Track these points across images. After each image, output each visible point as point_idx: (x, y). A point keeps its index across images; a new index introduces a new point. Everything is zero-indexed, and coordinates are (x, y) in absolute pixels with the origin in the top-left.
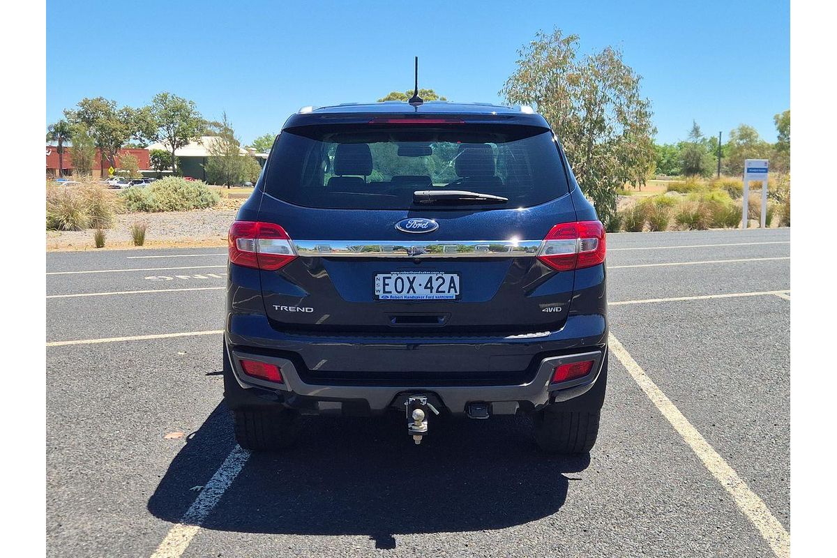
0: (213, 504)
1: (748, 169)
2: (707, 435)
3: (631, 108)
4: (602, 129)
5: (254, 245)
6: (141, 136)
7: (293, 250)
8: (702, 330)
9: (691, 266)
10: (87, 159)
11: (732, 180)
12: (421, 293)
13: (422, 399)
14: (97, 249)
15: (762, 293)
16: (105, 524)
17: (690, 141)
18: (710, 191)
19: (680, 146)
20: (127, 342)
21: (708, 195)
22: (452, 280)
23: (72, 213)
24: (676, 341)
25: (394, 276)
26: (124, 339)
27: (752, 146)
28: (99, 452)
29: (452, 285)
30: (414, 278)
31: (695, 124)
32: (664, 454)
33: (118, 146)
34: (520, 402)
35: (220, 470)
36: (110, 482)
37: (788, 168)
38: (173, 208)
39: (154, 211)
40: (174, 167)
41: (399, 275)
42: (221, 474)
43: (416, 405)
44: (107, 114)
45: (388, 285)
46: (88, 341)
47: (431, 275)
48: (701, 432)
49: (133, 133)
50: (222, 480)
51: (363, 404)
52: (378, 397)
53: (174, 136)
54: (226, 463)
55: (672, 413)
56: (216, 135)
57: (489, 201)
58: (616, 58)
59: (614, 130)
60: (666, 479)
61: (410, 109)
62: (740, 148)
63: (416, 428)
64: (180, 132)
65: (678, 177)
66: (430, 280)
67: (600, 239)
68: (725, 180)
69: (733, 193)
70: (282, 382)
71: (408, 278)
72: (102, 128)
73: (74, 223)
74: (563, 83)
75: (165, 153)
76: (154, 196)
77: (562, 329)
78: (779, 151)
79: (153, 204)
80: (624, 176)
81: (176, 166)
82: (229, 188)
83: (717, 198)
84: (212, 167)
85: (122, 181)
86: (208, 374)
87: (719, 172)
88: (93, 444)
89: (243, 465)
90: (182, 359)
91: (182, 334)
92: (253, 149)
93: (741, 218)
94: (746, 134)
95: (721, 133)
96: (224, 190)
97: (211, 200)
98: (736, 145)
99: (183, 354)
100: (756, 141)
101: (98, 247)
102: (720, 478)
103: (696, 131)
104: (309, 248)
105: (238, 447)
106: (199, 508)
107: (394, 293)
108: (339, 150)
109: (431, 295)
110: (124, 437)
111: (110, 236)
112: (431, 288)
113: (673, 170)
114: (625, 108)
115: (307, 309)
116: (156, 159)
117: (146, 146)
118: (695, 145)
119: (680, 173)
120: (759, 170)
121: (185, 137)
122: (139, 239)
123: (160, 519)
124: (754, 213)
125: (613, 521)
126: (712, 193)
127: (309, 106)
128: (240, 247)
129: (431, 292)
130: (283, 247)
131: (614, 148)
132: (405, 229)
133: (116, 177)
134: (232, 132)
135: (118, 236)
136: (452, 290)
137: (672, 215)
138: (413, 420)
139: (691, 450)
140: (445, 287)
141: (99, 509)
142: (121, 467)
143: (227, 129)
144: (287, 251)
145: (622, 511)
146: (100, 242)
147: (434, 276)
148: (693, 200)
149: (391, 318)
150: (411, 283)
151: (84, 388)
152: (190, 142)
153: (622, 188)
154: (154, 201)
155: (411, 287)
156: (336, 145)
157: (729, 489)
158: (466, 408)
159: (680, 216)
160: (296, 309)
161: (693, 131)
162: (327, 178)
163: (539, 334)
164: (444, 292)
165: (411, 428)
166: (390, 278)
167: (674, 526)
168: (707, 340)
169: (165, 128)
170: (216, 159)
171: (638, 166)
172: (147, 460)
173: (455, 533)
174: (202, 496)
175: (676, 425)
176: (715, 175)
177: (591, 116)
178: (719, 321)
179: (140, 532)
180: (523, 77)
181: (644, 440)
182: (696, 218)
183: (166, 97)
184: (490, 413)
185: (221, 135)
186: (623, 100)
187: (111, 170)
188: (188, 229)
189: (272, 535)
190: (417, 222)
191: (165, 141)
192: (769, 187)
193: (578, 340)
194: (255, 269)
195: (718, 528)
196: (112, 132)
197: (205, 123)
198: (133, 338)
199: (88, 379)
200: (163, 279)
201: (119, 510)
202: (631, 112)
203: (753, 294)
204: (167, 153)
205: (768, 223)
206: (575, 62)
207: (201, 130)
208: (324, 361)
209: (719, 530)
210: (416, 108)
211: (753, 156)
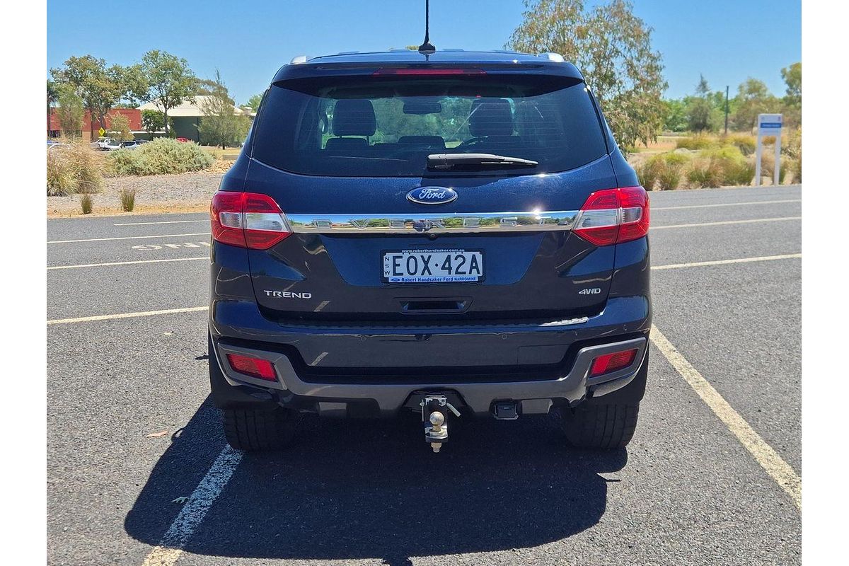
0: (199, 520)
1: (762, 124)
2: (753, 423)
3: (642, 62)
4: (612, 83)
5: (240, 220)
6: (132, 95)
7: (287, 226)
8: (732, 299)
9: (710, 227)
10: (75, 120)
11: (742, 135)
12: (438, 274)
13: (440, 399)
14: (83, 216)
15: (789, 256)
16: (71, 547)
17: (697, 96)
18: (721, 147)
19: (686, 101)
20: (109, 320)
21: (719, 152)
22: (474, 259)
23: (57, 177)
24: (705, 311)
25: (406, 255)
26: (106, 317)
27: (761, 100)
28: (70, 456)
29: (474, 265)
30: (430, 257)
31: (702, 78)
32: (709, 447)
33: (108, 105)
34: (554, 400)
35: (208, 476)
36: (80, 493)
37: (800, 122)
38: (164, 171)
39: (145, 175)
40: (166, 128)
41: (412, 254)
42: (209, 481)
43: (433, 407)
44: (96, 73)
45: (399, 265)
46: (66, 321)
47: (449, 254)
48: (746, 419)
49: (124, 93)
50: (210, 487)
51: (372, 404)
52: (389, 396)
53: (167, 96)
54: (215, 467)
55: (711, 397)
56: (210, 94)
57: (516, 165)
58: (626, 9)
59: (624, 85)
60: (716, 478)
61: (421, 58)
62: (748, 102)
63: (434, 434)
64: (172, 92)
65: (683, 133)
66: (448, 259)
67: (644, 208)
68: (734, 135)
69: (744, 149)
70: (276, 379)
71: (422, 257)
72: (91, 88)
73: (60, 188)
74: (571, 35)
75: (157, 113)
76: (144, 158)
77: (602, 314)
78: (788, 105)
79: (143, 167)
80: (635, 133)
81: (169, 127)
82: (224, 148)
83: (728, 154)
84: (206, 128)
85: (113, 143)
86: (197, 359)
87: (726, 127)
88: (63, 445)
89: (234, 469)
90: (168, 339)
91: (169, 311)
92: (248, 108)
93: (754, 175)
94: (755, 88)
95: (728, 87)
96: (218, 151)
97: (205, 163)
98: (744, 100)
99: (170, 334)
100: (765, 95)
101: (85, 213)
102: (775, 475)
103: (703, 86)
104: (305, 224)
105: (228, 446)
106: (182, 525)
107: (406, 275)
108: (338, 107)
109: (449, 277)
110: (99, 436)
111: (97, 201)
112: (450, 269)
113: (678, 126)
114: (635, 63)
115: (303, 294)
116: (148, 120)
117: (137, 106)
118: (702, 100)
119: (687, 129)
120: (772, 125)
121: (177, 96)
122: (128, 204)
123: (136, 540)
124: (767, 170)
125: (662, 534)
126: (724, 149)
127: (303, 56)
128: (224, 221)
129: (450, 273)
130: (275, 222)
131: (624, 104)
132: (418, 199)
133: (106, 139)
134: (227, 90)
135: (106, 202)
136: (474, 271)
137: (683, 173)
138: (431, 425)
139: (738, 442)
140: (466, 268)
141: (65, 529)
142: (94, 473)
143: (220, 88)
144: (280, 227)
145: (670, 521)
146: (87, 208)
147: (453, 255)
148: (704, 156)
149: (403, 304)
150: (426, 263)
151: (57, 376)
152: (183, 101)
153: (633, 145)
154: (144, 163)
155: (426, 268)
156: (334, 102)
157: (788, 490)
158: (492, 408)
159: (691, 173)
160: (291, 295)
161: (700, 86)
162: (326, 138)
163: (575, 321)
164: (465, 273)
165: (428, 434)
166: (401, 257)
167: (731, 539)
168: (739, 310)
169: (157, 87)
170: (210, 119)
171: (649, 122)
172: (125, 464)
173: (479, 553)
174: (186, 509)
175: (717, 410)
176: (722, 131)
177: (600, 69)
178: (749, 289)
179: (112, 559)
180: (530, 29)
181: (684, 430)
182: (708, 175)
183: (156, 54)
184: (520, 412)
185: (214, 94)
186: (635, 53)
187: (102, 132)
188: (180, 192)
189: (268, 560)
190: (432, 191)
191: (156, 100)
192: (782, 143)
193: (620, 326)
194: (243, 247)
195: (782, 540)
196: (101, 91)
197: (198, 81)
198: (115, 316)
199: (62, 366)
200: (152, 248)
201: (88, 529)
202: (641, 66)
203: (779, 257)
204: (160, 113)
205: (781, 180)
206: (583, 14)
207: (194, 89)
208: (325, 354)
209: (784, 543)
210: (427, 56)
211: (763, 111)
